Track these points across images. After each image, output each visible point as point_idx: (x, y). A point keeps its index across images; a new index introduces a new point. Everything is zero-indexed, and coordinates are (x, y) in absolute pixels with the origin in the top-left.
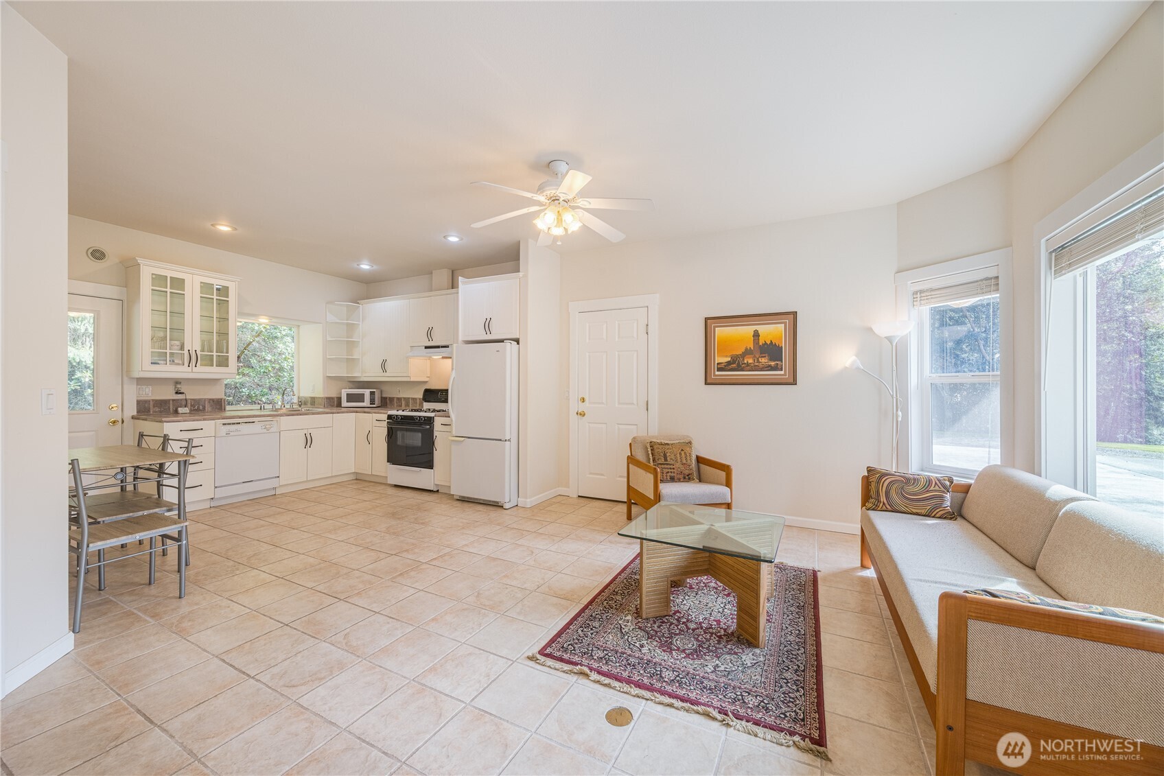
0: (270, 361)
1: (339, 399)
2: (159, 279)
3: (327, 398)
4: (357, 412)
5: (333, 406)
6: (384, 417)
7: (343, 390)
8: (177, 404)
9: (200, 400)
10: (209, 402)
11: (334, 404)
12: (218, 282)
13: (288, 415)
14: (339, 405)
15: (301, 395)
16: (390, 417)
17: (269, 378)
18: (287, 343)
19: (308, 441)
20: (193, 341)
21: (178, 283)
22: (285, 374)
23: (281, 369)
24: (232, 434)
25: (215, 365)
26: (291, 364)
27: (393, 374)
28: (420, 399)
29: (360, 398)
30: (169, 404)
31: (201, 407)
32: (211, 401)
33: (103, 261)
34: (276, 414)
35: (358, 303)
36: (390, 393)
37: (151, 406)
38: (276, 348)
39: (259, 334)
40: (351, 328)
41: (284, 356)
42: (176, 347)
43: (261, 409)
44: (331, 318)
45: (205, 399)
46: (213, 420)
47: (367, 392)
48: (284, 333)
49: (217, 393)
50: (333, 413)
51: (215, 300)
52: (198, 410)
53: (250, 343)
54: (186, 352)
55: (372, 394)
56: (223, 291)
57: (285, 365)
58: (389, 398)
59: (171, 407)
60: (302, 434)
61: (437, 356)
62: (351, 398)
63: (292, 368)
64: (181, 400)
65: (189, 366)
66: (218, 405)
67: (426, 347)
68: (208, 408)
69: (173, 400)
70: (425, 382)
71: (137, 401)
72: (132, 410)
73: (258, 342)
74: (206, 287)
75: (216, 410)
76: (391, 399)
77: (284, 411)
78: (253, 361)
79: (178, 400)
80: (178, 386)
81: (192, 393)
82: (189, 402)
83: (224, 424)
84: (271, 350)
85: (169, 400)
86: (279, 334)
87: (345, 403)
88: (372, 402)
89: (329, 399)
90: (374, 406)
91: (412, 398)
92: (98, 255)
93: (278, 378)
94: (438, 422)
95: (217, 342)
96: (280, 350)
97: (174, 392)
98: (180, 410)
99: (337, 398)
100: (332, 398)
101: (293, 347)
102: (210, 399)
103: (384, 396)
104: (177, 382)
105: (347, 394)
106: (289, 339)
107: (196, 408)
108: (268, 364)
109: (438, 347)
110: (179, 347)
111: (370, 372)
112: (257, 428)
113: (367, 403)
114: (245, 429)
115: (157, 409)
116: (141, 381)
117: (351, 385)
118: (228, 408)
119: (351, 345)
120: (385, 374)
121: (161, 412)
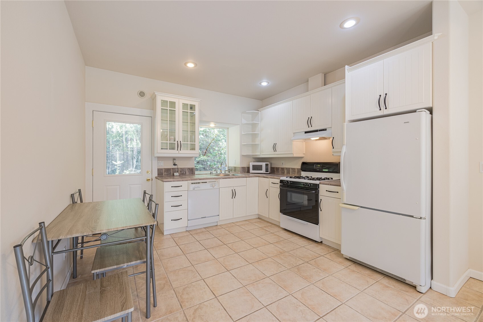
0: (217, 150)
1: (249, 168)
2: (164, 102)
3: (242, 167)
4: (259, 177)
5: (245, 172)
6: (278, 181)
7: (251, 163)
8: (175, 170)
9: (184, 168)
10: (188, 170)
11: (246, 170)
12: (189, 103)
13: (224, 179)
14: (248, 171)
15: (229, 166)
16: (281, 181)
17: (217, 158)
18: (223, 143)
19: (234, 194)
20: (179, 136)
21: (173, 104)
22: (222, 156)
23: (221, 154)
24: (196, 189)
25: (189, 149)
26: (224, 151)
27: (281, 152)
28: (297, 169)
29: (259, 168)
30: (171, 171)
31: (184, 172)
32: (189, 169)
33: (144, 97)
34: (218, 177)
35: (258, 111)
36: (278, 165)
37: (163, 172)
38: (219, 144)
39: (213, 139)
40: (254, 126)
41: (222, 148)
42: (172, 140)
43: (211, 174)
44: (244, 121)
45: (186, 168)
46: (187, 181)
47: (264, 164)
48: (222, 138)
49: (191, 165)
50: (246, 177)
51: (189, 112)
52: (183, 174)
53: (210, 143)
54: (176, 142)
55: (267, 165)
56: (192, 107)
57: (222, 151)
58: (276, 168)
59: (172, 172)
60: (230, 189)
61: (314, 137)
62: (255, 168)
63: (225, 153)
64: (176, 168)
65: (177, 150)
66: (192, 171)
67: (306, 132)
68: (187, 173)
69: (173, 169)
70: (302, 158)
71: (158, 169)
72: (155, 174)
73: (213, 143)
74: (185, 105)
75: (191, 174)
76: (278, 169)
77: (222, 175)
78: (211, 150)
79: (175, 168)
80: (175, 161)
81: (181, 165)
82: (179, 169)
83: (192, 183)
84: (218, 145)
85: (171, 169)
86: (220, 138)
87: (251, 171)
88: (267, 170)
89: (243, 168)
90: (268, 173)
91: (291, 168)
92: (142, 94)
93: (220, 157)
94: (323, 189)
95: (190, 136)
96: (220, 145)
97: (173, 164)
98: (176, 174)
99: (247, 167)
100: (245, 168)
101: (225, 144)
102: (188, 168)
103: (273, 166)
104: (174, 159)
105: (253, 165)
106: (223, 141)
107: (182, 173)
108: (216, 152)
109: (317, 131)
110: (174, 140)
111: (266, 152)
112: (207, 186)
113: (264, 171)
114: (202, 186)
115: (166, 173)
116: (159, 158)
117: (254, 160)
118: (196, 172)
119: (254, 136)
120: (275, 153)
121: (167, 175)
